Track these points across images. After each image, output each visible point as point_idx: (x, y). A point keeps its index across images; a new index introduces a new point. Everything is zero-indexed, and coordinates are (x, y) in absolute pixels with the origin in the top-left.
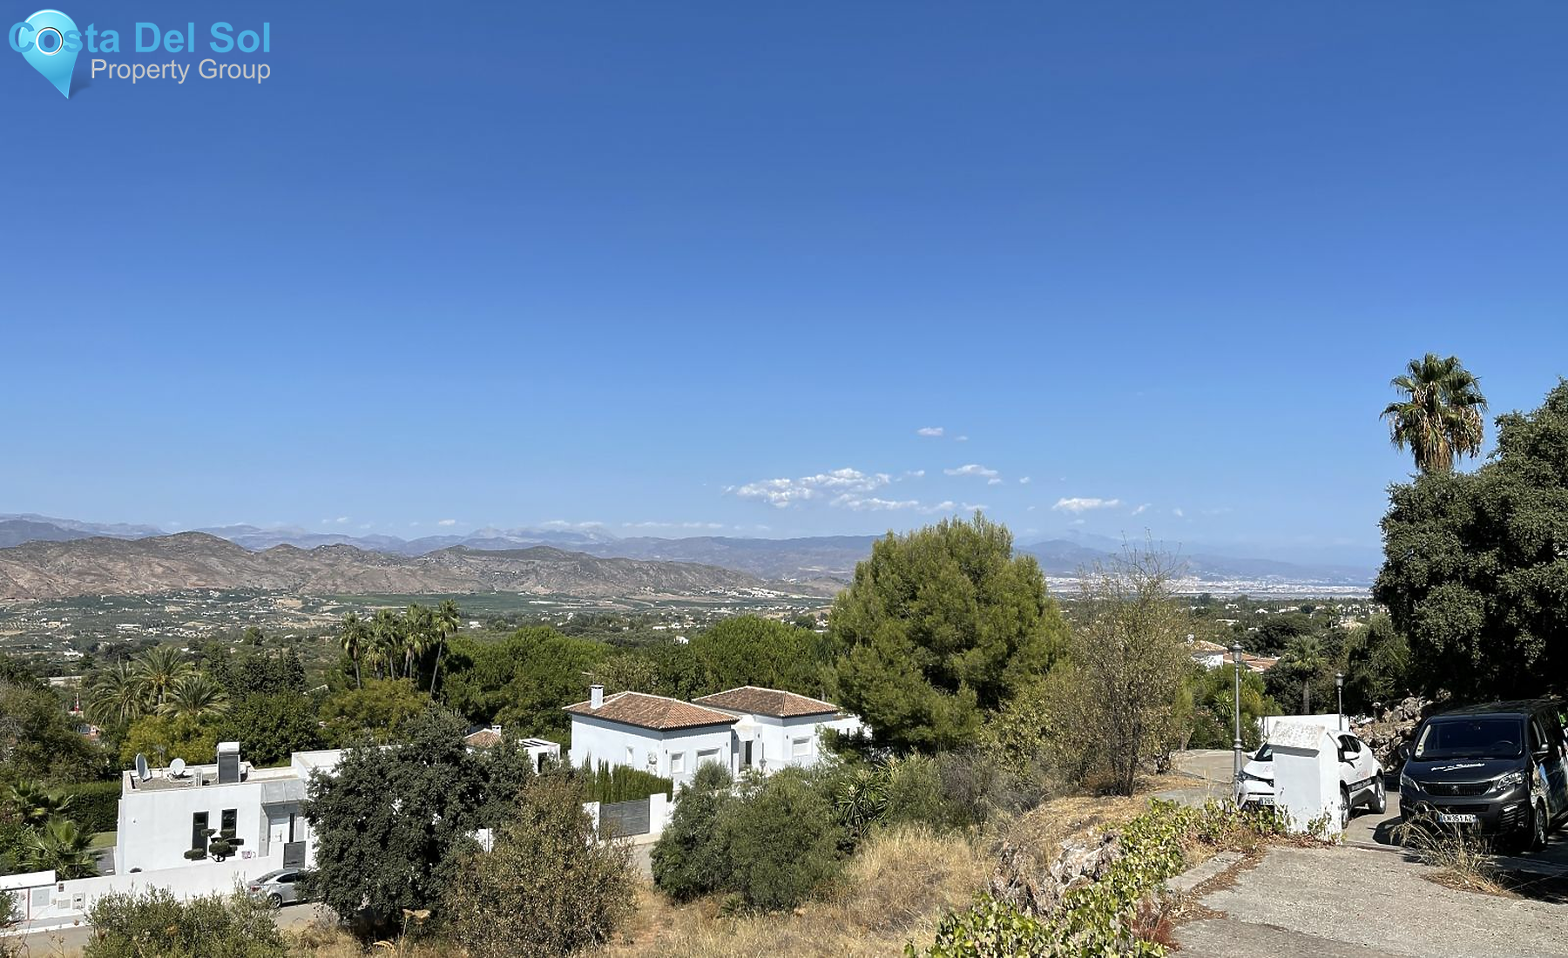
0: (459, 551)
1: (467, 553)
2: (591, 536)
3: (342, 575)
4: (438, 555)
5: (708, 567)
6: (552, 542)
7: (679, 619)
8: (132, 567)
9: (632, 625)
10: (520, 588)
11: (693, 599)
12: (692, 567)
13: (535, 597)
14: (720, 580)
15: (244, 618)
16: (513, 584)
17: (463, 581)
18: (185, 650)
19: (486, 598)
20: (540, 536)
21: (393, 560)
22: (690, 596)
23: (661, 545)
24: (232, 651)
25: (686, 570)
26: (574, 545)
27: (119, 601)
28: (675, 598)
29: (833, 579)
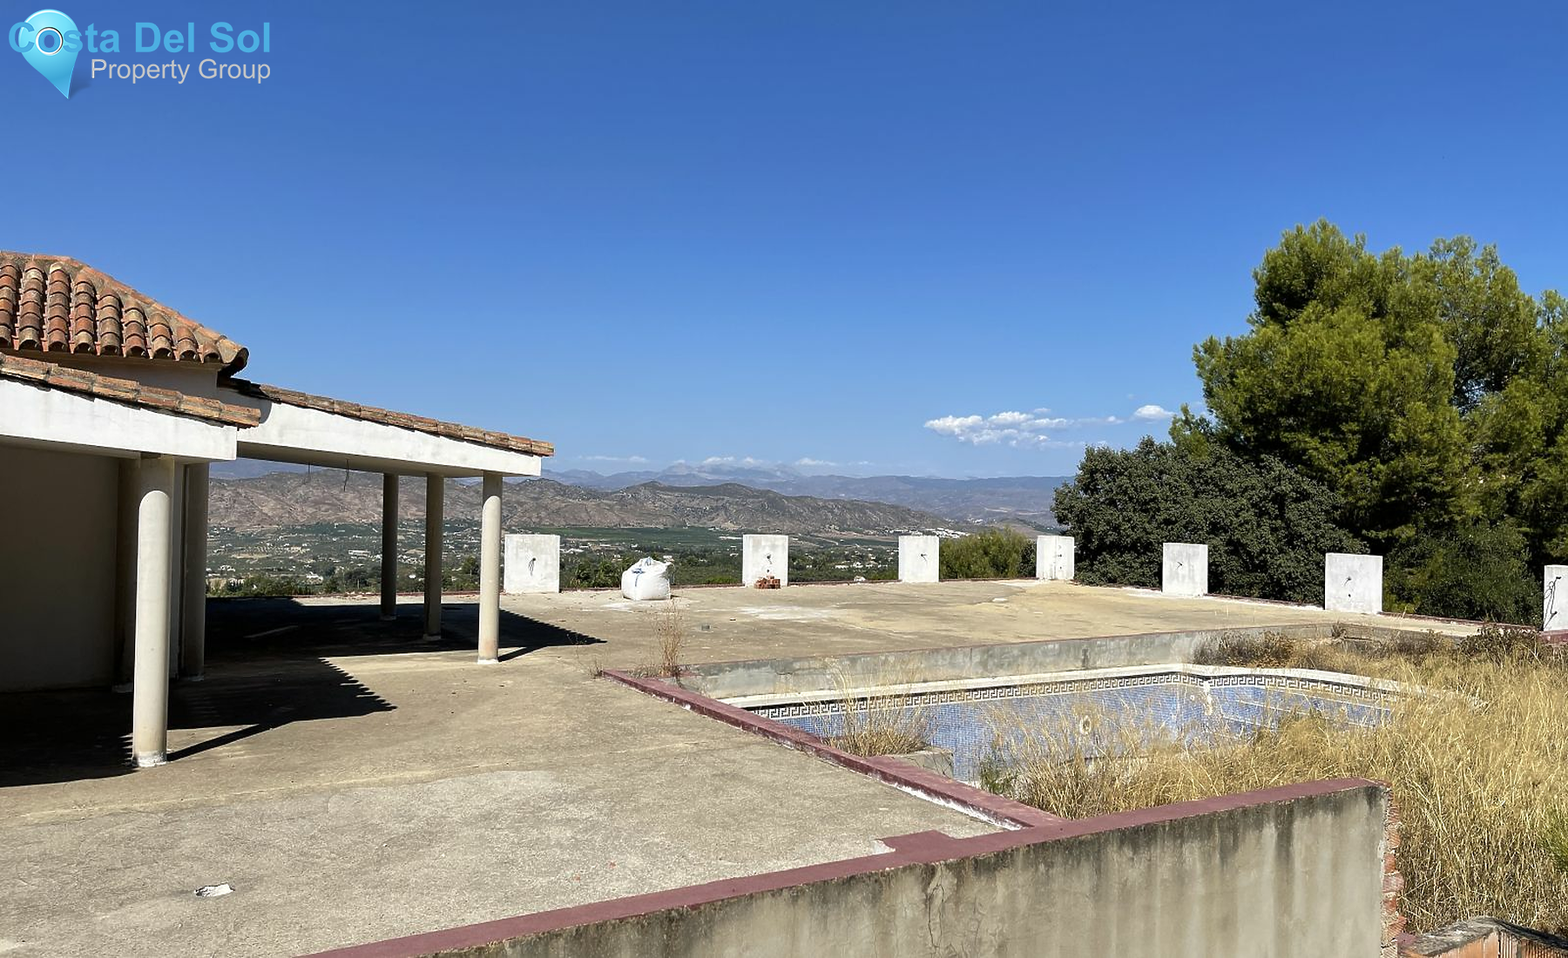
0: (653, 486)
1: (662, 489)
2: (779, 474)
3: (546, 508)
4: (633, 490)
5: (893, 507)
6: (740, 479)
7: (862, 558)
8: (360, 498)
9: (815, 563)
10: (710, 524)
11: (877, 538)
12: (876, 506)
13: (725, 533)
14: (904, 520)
15: (458, 547)
16: (703, 520)
17: (657, 516)
18: (413, 576)
19: (680, 533)
20: (729, 473)
21: (592, 494)
22: (874, 535)
23: (845, 483)
24: (453, 579)
25: (870, 509)
26: (761, 483)
27: (351, 529)
28: (859, 536)
29: (1021, 521)
